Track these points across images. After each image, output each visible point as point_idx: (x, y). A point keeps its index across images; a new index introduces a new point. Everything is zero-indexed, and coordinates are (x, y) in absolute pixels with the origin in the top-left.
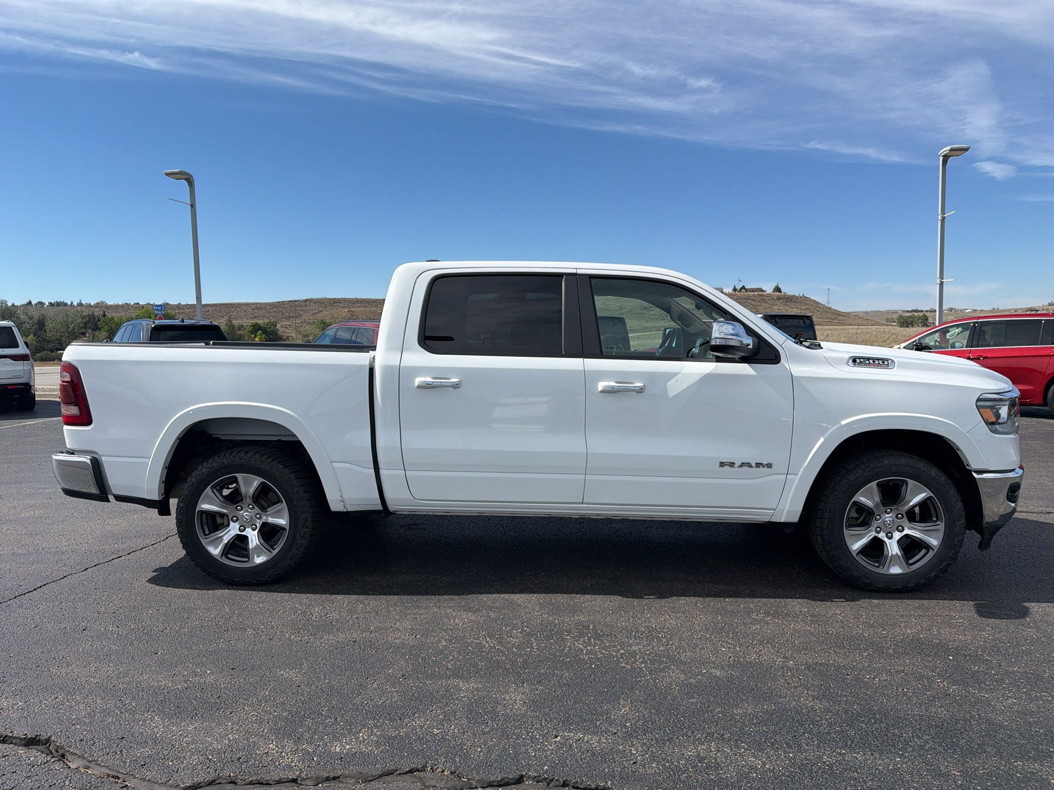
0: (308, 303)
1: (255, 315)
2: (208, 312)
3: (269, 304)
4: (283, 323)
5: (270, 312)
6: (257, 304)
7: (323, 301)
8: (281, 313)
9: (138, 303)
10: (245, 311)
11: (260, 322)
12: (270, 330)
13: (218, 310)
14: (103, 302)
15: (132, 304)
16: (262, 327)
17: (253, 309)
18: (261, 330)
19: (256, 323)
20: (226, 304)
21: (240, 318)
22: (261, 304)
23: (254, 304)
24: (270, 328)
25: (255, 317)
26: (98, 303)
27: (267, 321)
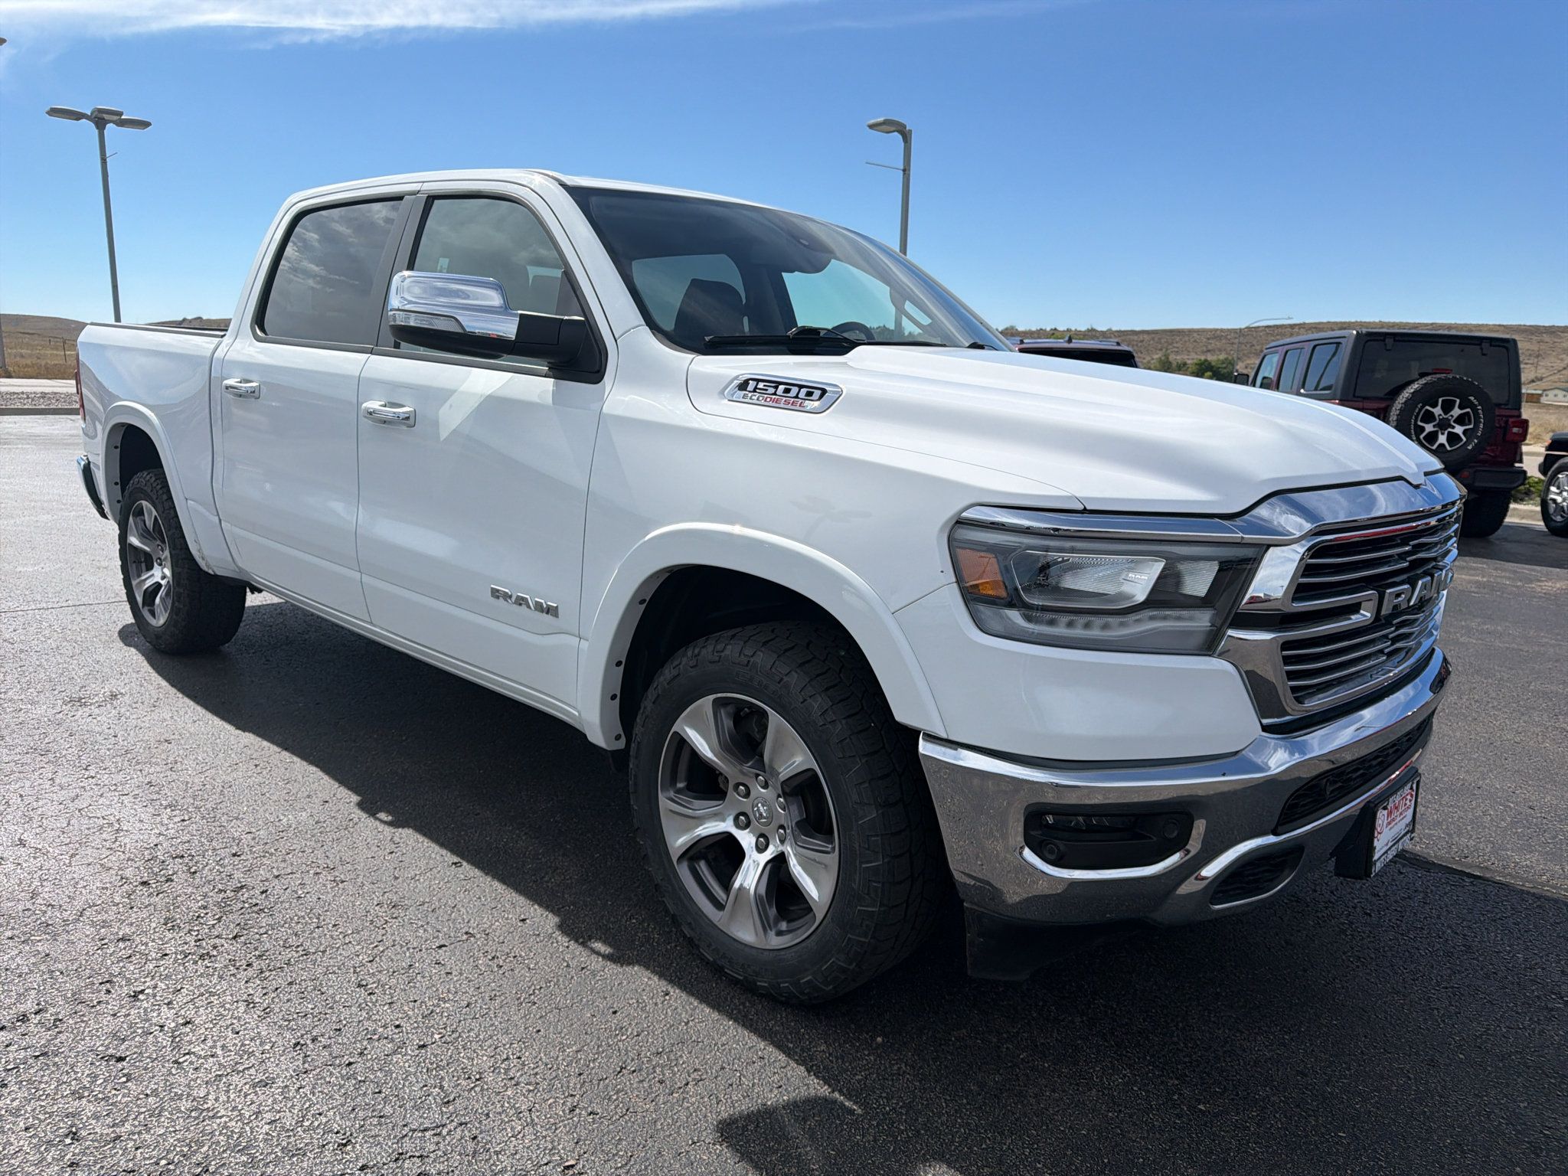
0: (1296, 330)
1: (1210, 347)
2: (1142, 341)
3: (1234, 331)
4: (1248, 362)
5: (1233, 343)
6: (1216, 330)
7: (1321, 326)
8: (1248, 346)
9: (1055, 329)
10: (1195, 341)
11: (1210, 358)
12: (1225, 371)
13: (1156, 339)
14: (1012, 328)
15: (1048, 329)
16: (1212, 367)
17: (1208, 339)
18: (1211, 371)
19: (1206, 360)
20: (1171, 331)
21: (1186, 352)
22: (1222, 330)
23: (1211, 330)
24: (1225, 368)
25: (1209, 351)
26: (1007, 329)
27: (1222, 357)
